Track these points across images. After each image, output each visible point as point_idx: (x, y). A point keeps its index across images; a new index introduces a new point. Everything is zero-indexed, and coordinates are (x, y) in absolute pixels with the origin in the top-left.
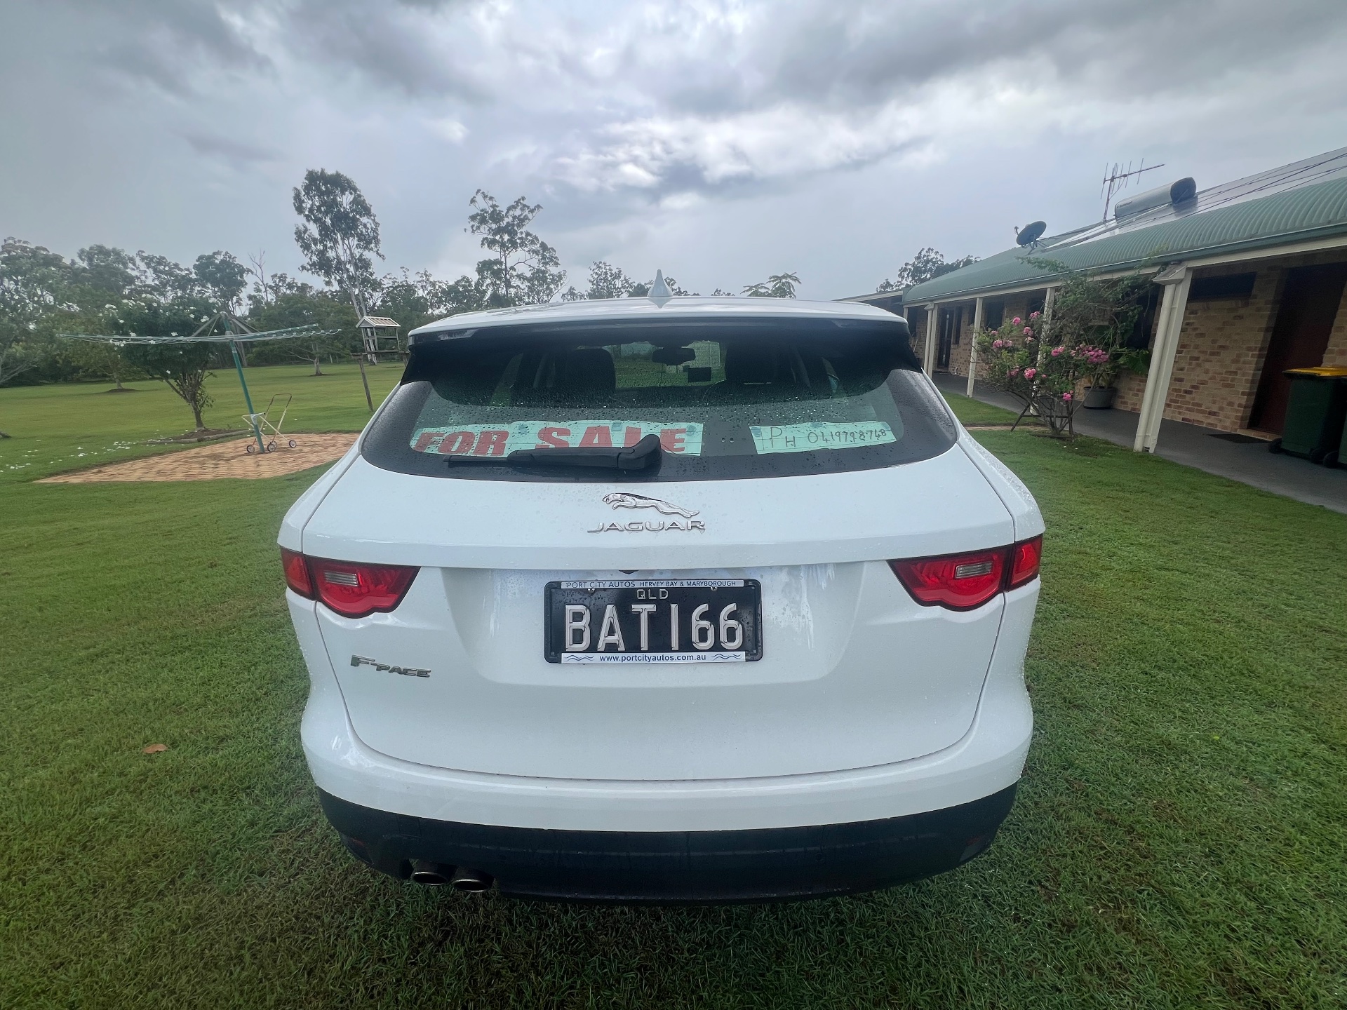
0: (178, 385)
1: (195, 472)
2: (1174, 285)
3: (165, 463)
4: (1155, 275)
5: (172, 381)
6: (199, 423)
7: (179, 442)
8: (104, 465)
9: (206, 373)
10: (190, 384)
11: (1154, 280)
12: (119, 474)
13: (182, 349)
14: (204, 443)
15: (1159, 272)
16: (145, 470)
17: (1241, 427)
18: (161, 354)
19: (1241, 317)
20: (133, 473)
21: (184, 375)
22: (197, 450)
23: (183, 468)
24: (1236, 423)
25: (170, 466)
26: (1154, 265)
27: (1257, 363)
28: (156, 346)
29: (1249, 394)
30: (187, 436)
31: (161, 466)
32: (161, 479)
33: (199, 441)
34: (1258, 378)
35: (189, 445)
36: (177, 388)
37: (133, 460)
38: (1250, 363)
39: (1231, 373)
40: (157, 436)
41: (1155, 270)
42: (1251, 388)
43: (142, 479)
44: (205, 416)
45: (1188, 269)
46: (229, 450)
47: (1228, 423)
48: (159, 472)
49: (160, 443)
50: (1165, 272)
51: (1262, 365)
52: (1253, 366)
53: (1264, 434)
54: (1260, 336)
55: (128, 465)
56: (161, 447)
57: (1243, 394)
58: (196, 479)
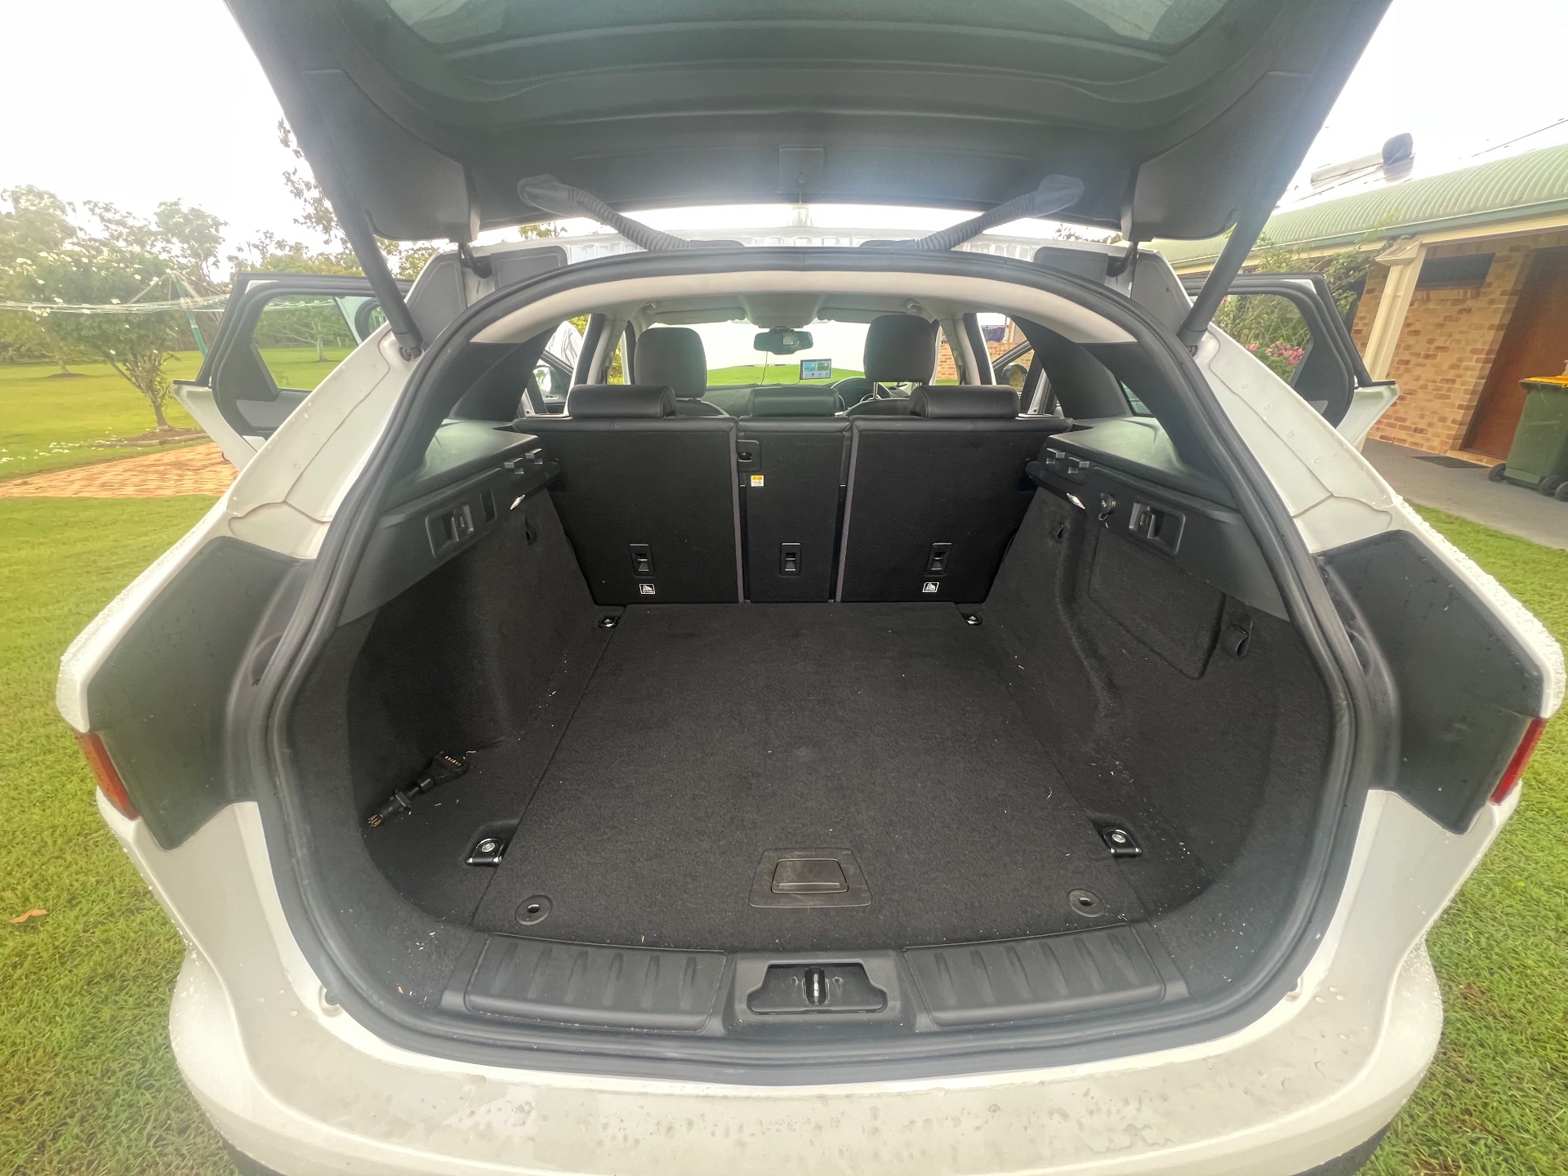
0: (128, 369)
1: (152, 485)
2: (1400, 267)
3: (111, 473)
4: (1379, 252)
5: (120, 365)
6: (161, 420)
7: (133, 445)
8: (31, 474)
9: (165, 355)
10: (144, 368)
11: (1378, 259)
12: (51, 487)
13: (128, 321)
14: (167, 446)
15: (1384, 249)
16: (85, 483)
17: (1453, 448)
18: (100, 327)
19: (1469, 311)
20: (68, 486)
21: (135, 356)
22: (156, 456)
23: (136, 480)
24: (1447, 443)
25: (120, 477)
26: (1380, 239)
27: (1482, 369)
28: (93, 316)
29: (1468, 408)
30: (145, 437)
31: (105, 478)
32: (104, 494)
33: (161, 443)
34: (1480, 388)
35: (147, 449)
36: (127, 373)
37: (70, 468)
38: (1473, 369)
39: (1447, 381)
40: (104, 436)
41: (1379, 246)
42: (1470, 400)
43: (81, 495)
44: (169, 412)
45: (1422, 245)
46: (200, 457)
47: (1436, 442)
48: (103, 485)
49: (111, 446)
50: (1392, 249)
51: (1487, 372)
52: (1477, 373)
53: (1480, 457)
54: (1490, 335)
55: (63, 474)
56: (109, 451)
57: (1460, 407)
58: (151, 495)
